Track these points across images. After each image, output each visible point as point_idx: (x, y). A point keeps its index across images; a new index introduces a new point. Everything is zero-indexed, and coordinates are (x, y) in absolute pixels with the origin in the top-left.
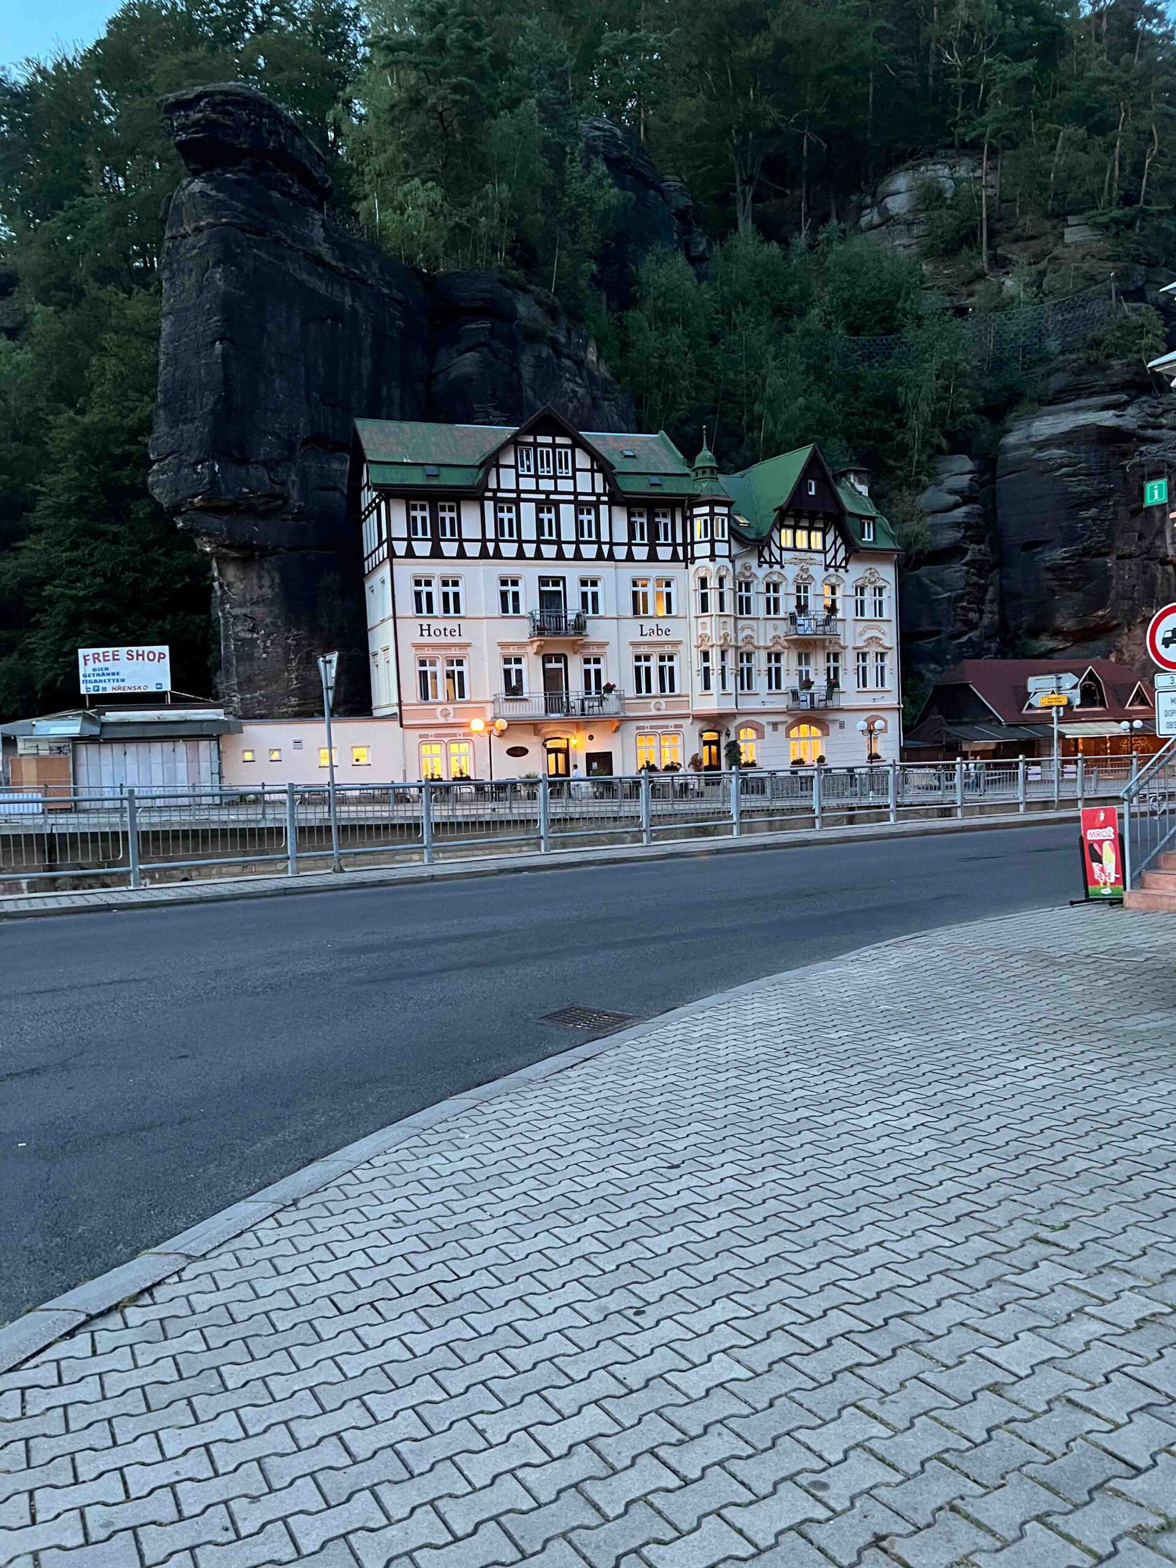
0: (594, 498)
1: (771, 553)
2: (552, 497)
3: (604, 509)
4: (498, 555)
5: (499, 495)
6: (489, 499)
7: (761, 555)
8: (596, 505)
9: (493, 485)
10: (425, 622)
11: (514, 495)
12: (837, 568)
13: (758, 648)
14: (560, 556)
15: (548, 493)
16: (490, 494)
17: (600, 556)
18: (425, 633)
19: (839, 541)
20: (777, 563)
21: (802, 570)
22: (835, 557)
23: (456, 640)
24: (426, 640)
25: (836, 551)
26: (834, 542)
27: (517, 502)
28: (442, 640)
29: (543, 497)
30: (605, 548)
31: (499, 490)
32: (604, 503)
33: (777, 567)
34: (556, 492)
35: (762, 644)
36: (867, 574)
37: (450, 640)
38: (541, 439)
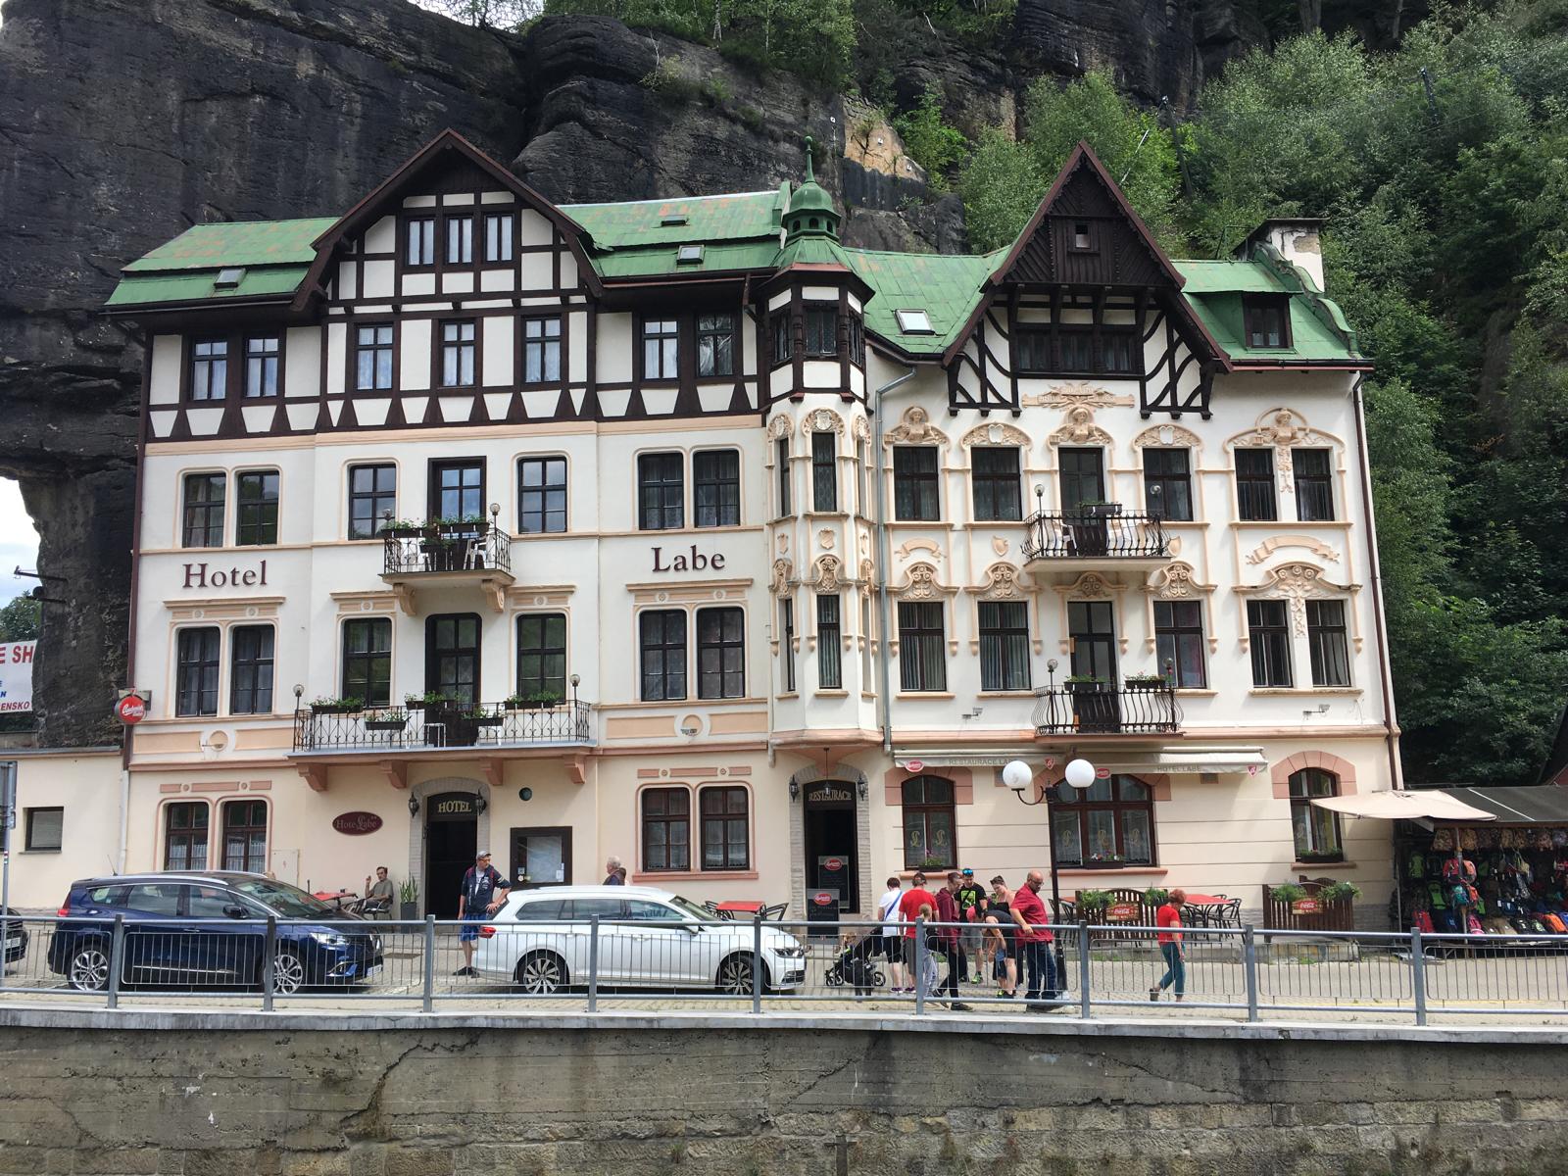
0: (556, 301)
1: (986, 385)
2: (467, 305)
3: (578, 322)
4: (349, 423)
5: (359, 310)
6: (337, 319)
7: (955, 388)
8: (561, 313)
9: (348, 292)
10: (195, 562)
11: (388, 309)
12: (1175, 411)
13: (951, 592)
14: (480, 417)
15: (457, 299)
16: (340, 311)
17: (564, 412)
18: (195, 581)
19: (1182, 353)
20: (1003, 404)
21: (1076, 418)
22: (1171, 387)
23: (255, 592)
24: (195, 594)
25: (1175, 376)
26: (1169, 356)
27: (393, 321)
28: (227, 593)
29: (448, 306)
30: (578, 397)
31: (360, 300)
32: (578, 307)
33: (999, 416)
34: (478, 294)
35: (959, 581)
36: (1269, 421)
37: (241, 593)
38: (450, 200)
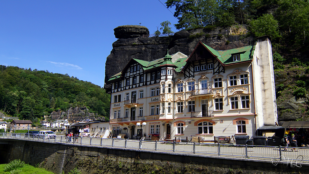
0: (143, 73)
1: (190, 74)
2: (136, 75)
3: (145, 75)
4: (126, 89)
6: (125, 79)
7: (185, 75)
9: (126, 76)
10: (115, 104)
14: (136, 87)
17: (143, 85)
22: (219, 69)
26: (218, 65)
27: (129, 78)
29: (134, 76)
30: (145, 83)
33: (192, 78)
34: (136, 74)
35: (184, 99)
36: (235, 71)
37: (118, 107)
38: (134, 65)
